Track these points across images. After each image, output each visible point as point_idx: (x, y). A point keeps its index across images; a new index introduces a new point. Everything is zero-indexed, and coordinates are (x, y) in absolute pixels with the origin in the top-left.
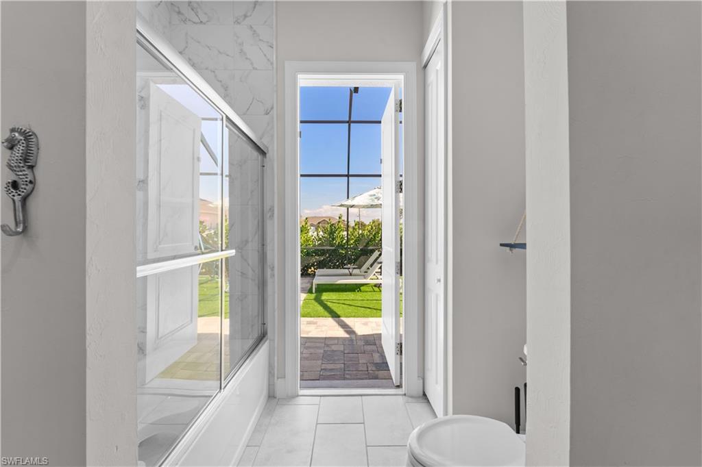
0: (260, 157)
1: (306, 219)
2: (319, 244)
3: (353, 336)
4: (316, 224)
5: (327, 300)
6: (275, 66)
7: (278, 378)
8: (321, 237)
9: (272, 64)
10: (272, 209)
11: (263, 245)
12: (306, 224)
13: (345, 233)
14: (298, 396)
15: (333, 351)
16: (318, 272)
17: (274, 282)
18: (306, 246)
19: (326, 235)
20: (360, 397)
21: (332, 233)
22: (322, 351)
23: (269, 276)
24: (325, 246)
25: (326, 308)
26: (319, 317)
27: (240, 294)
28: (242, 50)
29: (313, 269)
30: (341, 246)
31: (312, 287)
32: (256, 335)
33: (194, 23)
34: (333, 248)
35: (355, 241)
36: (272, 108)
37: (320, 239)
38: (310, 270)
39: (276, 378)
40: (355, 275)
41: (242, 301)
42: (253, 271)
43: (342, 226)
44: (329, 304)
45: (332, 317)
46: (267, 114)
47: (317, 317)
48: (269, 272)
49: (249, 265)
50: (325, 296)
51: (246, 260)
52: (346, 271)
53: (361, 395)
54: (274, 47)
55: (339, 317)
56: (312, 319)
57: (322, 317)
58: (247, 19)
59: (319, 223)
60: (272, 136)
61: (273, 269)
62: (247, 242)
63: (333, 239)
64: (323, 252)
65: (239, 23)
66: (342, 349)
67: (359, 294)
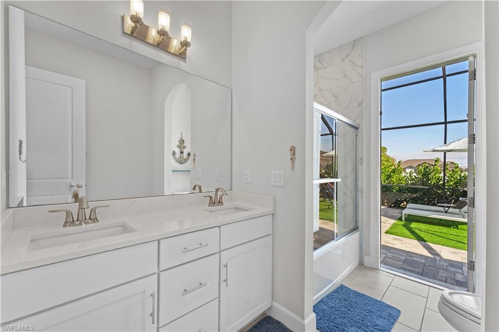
0: (355, 131)
1: (399, 162)
2: (411, 184)
3: (438, 258)
4: (415, 166)
5: (415, 228)
6: (364, 78)
7: (365, 255)
8: (414, 177)
9: (363, 77)
10: (362, 159)
11: (356, 179)
12: (399, 166)
13: (442, 175)
14: (378, 269)
15: (414, 261)
16: (410, 205)
17: (363, 199)
18: (399, 184)
19: (420, 176)
20: (429, 287)
21: (426, 174)
22: (404, 258)
23: (360, 196)
24: (418, 185)
25: (412, 232)
26: (405, 237)
27: (343, 204)
28: (345, 75)
29: (405, 203)
30: (436, 186)
31: (401, 217)
32: (352, 227)
33: (322, 69)
34: (428, 187)
35: (456, 183)
36: (363, 102)
37: (413, 180)
38: (402, 204)
39: (364, 254)
40: (451, 213)
41: (344, 207)
42: (351, 192)
43: (439, 168)
44: (417, 231)
45: (418, 240)
46: (359, 106)
47: (403, 237)
48: (360, 194)
49: (348, 189)
50: (414, 225)
51: (346, 186)
52: (441, 209)
53: (430, 286)
54: (364, 67)
55: (425, 241)
56: (398, 237)
57: (408, 238)
58: (348, 57)
59: (419, 165)
60: (363, 118)
61: (362, 192)
62: (347, 176)
63: (428, 180)
64: (415, 190)
65: (344, 61)
66: (424, 262)
67: (455, 230)
